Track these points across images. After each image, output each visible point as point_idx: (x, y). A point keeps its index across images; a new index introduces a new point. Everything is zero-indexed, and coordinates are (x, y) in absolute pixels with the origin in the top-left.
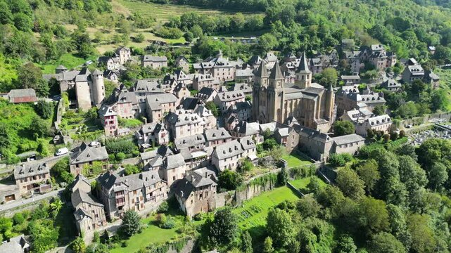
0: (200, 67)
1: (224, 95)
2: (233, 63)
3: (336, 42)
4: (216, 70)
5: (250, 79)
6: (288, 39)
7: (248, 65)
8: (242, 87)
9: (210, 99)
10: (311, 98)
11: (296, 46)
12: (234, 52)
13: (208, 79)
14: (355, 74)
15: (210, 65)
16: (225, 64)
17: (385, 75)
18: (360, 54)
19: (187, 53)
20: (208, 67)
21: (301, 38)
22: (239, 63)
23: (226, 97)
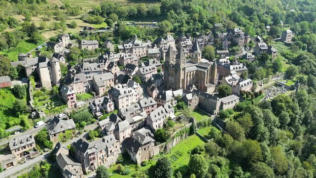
0: (123, 48)
2: (145, 44)
3: (211, 26)
4: (134, 50)
5: (158, 55)
6: (179, 24)
7: (156, 45)
8: (154, 62)
9: (134, 73)
10: (203, 70)
11: (185, 29)
12: (144, 35)
13: (130, 57)
15: (129, 46)
16: (140, 45)
18: (227, 35)
19: (110, 36)
20: (128, 47)
21: (188, 23)
22: (149, 43)
23: (145, 71)
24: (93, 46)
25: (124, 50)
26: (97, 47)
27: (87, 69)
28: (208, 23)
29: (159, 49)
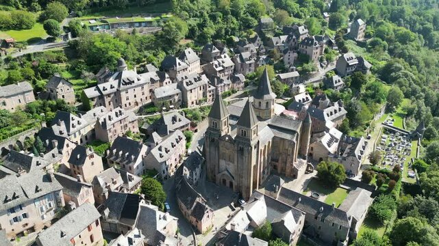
0: (97, 93)
1: (160, 149)
2: (145, 78)
4: (123, 94)
5: (176, 98)
6: (198, 21)
7: (167, 75)
8: (174, 119)
9: (139, 160)
11: (211, 30)
13: (120, 118)
14: (292, 70)
15: (112, 87)
16: (136, 81)
17: (319, 66)
18: (288, 40)
20: (109, 91)
21: (213, 18)
22: (152, 73)
23: (163, 152)
24: (21, 97)
25: (101, 100)
26: (31, 97)
27: (14, 197)
28: (250, 18)
29: (176, 84)
